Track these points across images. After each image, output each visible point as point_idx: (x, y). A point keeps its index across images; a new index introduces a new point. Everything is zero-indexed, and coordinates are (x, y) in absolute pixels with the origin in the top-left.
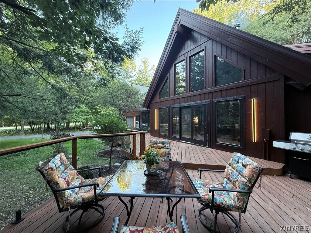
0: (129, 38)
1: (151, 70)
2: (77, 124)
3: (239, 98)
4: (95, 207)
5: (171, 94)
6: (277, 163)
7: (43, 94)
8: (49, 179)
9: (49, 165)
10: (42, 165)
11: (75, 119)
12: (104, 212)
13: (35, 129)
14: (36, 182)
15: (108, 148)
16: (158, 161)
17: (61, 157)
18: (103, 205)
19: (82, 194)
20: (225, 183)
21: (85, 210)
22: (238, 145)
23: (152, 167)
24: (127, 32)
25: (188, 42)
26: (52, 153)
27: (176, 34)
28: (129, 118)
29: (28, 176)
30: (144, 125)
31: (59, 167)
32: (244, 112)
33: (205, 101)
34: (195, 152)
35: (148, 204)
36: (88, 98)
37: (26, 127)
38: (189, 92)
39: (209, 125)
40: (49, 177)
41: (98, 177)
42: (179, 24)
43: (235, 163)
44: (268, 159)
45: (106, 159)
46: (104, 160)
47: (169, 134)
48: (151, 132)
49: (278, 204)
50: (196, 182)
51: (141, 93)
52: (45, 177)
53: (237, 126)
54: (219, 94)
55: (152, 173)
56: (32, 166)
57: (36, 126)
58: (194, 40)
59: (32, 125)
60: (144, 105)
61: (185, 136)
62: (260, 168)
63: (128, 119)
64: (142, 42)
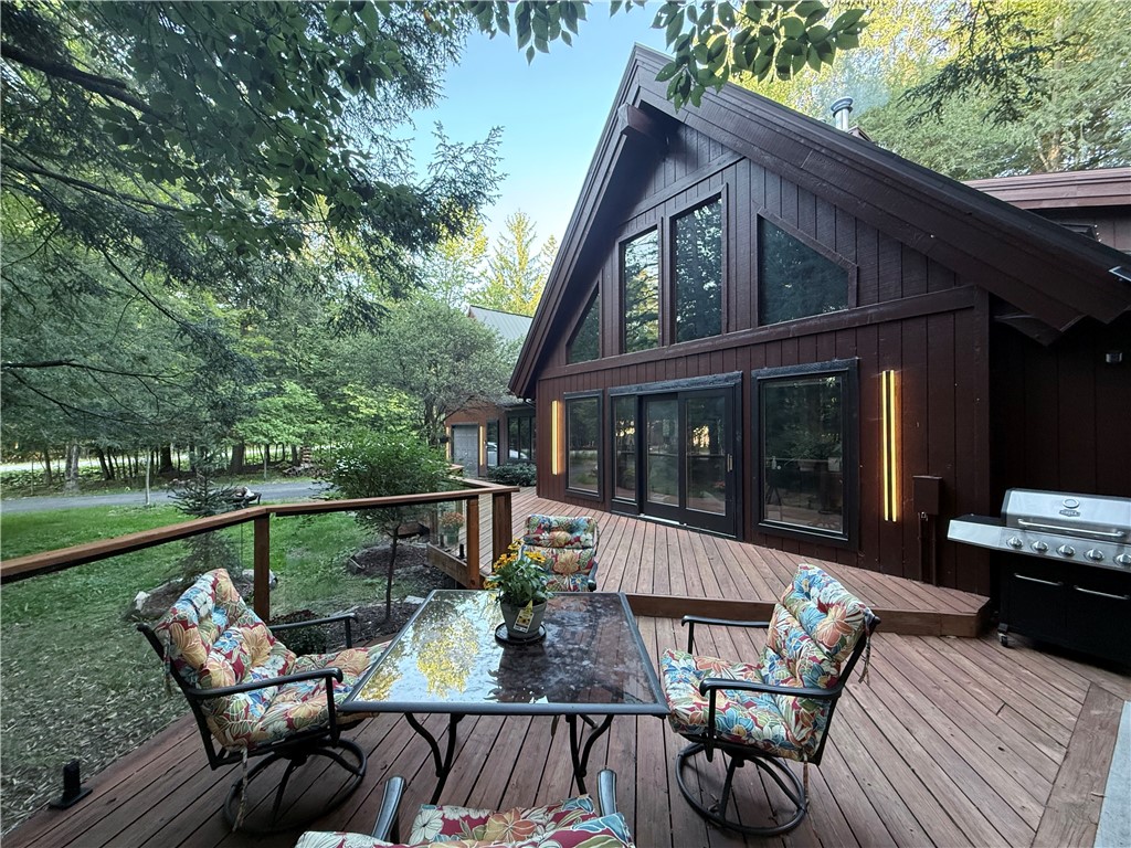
0: (450, 166)
1: (542, 254)
2: (272, 451)
3: (839, 367)
4: (330, 749)
5: (607, 348)
6: (966, 594)
7: (148, 347)
8: (175, 658)
9: (174, 611)
10: (147, 603)
11: (266, 436)
12: (361, 766)
13: (118, 471)
14: (128, 665)
15: (384, 543)
16: (543, 595)
17: (216, 581)
18: (359, 742)
19: (288, 706)
20: (767, 666)
21: (298, 760)
22: (833, 528)
23: (521, 613)
24: (441, 149)
25: (667, 165)
26: (182, 563)
27: (625, 137)
28: (463, 431)
29: (98, 644)
30: (514, 454)
31: (209, 615)
32: (855, 415)
33: (725, 375)
34: (688, 556)
35: (511, 737)
36: (313, 356)
37: (83, 463)
38: (672, 342)
39: (740, 460)
40: (174, 651)
41: (344, 649)
42: (634, 103)
43: (800, 597)
44: (934, 581)
45: (375, 581)
46: (367, 584)
47: (602, 488)
48: (539, 482)
49: (945, 732)
50: (674, 663)
51: (504, 341)
52: (162, 648)
53: (834, 464)
54: (774, 351)
55: (519, 636)
56: (109, 607)
57: (120, 460)
58: (689, 158)
59: (106, 458)
60: (513, 388)
61: (657, 498)
62: (866, 615)
63: (457, 434)
64: (496, 175)
